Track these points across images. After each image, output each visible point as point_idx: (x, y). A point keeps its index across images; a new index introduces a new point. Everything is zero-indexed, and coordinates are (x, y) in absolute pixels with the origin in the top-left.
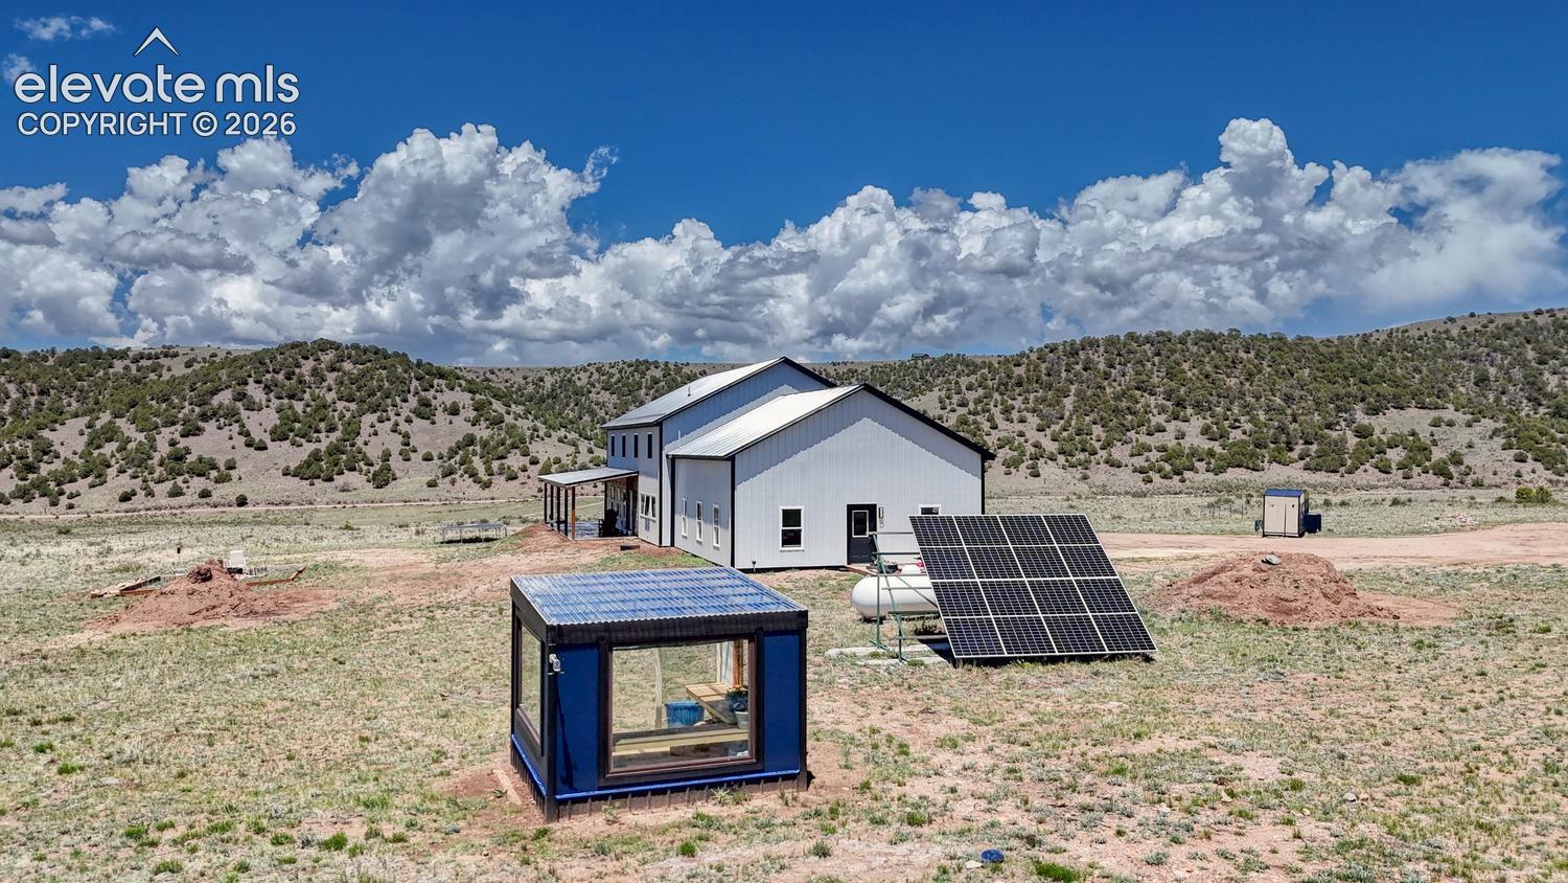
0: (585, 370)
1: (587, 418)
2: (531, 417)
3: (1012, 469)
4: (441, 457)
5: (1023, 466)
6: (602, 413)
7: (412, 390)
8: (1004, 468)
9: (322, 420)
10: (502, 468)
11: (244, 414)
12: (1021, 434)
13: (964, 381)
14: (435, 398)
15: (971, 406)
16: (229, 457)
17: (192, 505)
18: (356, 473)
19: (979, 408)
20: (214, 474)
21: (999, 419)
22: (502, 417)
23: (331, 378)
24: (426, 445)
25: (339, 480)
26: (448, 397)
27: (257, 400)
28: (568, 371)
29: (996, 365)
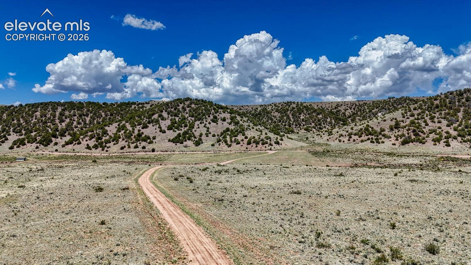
0: (270, 105)
1: (270, 121)
2: (249, 122)
3: (437, 143)
4: (218, 135)
5: (442, 142)
6: (275, 120)
7: (212, 113)
8: (433, 143)
9: (183, 123)
10: (235, 140)
11: (161, 121)
12: (440, 128)
13: (412, 107)
14: (219, 116)
15: (416, 116)
16: (154, 135)
17: (139, 152)
18: (191, 141)
19: (419, 117)
20: (149, 141)
21: (429, 122)
22: (239, 122)
23: (188, 109)
24: (214, 131)
25: (185, 143)
26: (223, 115)
27: (165, 117)
28: (265, 106)
29: (426, 100)
